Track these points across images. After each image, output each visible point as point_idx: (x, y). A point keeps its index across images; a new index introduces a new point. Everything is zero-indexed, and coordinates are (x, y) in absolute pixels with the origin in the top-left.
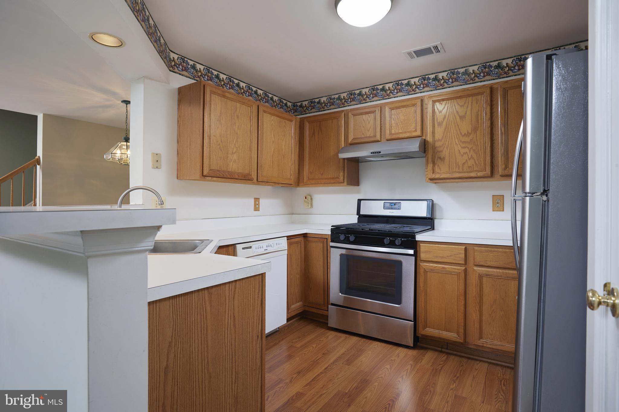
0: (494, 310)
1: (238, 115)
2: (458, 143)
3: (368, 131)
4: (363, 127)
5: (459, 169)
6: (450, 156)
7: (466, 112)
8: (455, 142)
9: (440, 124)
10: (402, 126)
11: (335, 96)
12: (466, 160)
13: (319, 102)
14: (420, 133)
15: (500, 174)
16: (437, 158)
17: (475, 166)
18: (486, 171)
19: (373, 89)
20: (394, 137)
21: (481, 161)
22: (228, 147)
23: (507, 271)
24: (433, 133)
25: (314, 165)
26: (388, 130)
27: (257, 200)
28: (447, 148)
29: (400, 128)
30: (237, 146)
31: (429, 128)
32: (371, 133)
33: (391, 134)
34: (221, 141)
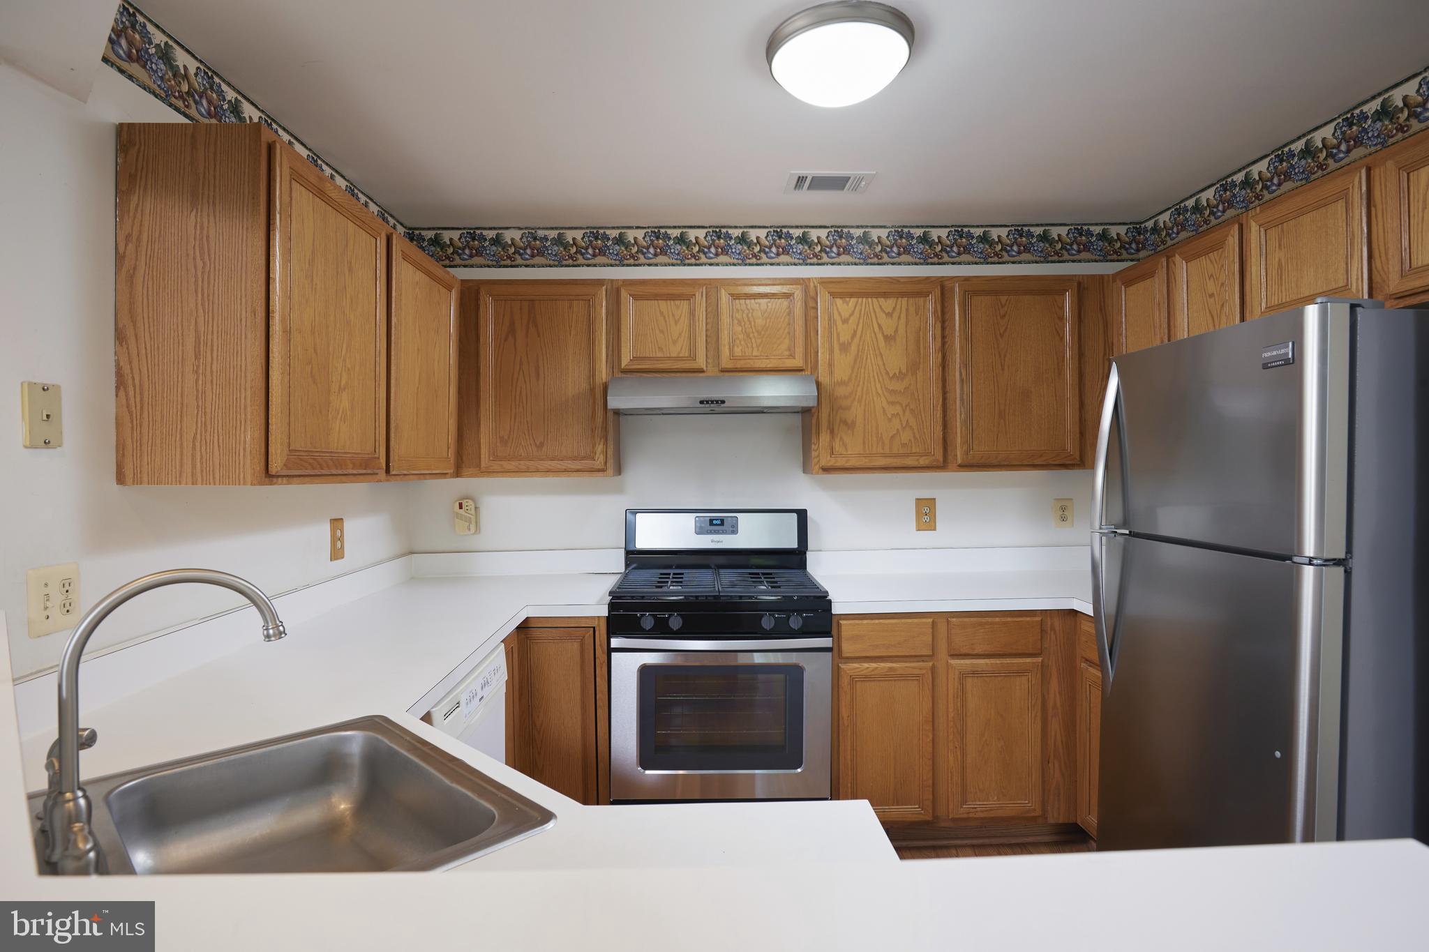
0: (986, 740)
1: (351, 263)
2: (880, 392)
3: (675, 342)
4: (662, 332)
5: (883, 449)
6: (865, 420)
7: (897, 328)
8: (876, 389)
9: (844, 348)
10: (759, 341)
11: (547, 232)
12: (898, 430)
13: (497, 241)
14: (802, 363)
15: (959, 461)
16: (838, 421)
17: (913, 444)
18: (934, 454)
19: (657, 233)
20: (740, 364)
21: (924, 433)
22: (330, 370)
23: (1008, 661)
24: (831, 365)
25: (515, 418)
26: (727, 347)
27: (337, 523)
28: (860, 401)
29: (754, 345)
30: (349, 366)
31: (823, 353)
32: (681, 349)
33: (732, 357)
34: (314, 350)
